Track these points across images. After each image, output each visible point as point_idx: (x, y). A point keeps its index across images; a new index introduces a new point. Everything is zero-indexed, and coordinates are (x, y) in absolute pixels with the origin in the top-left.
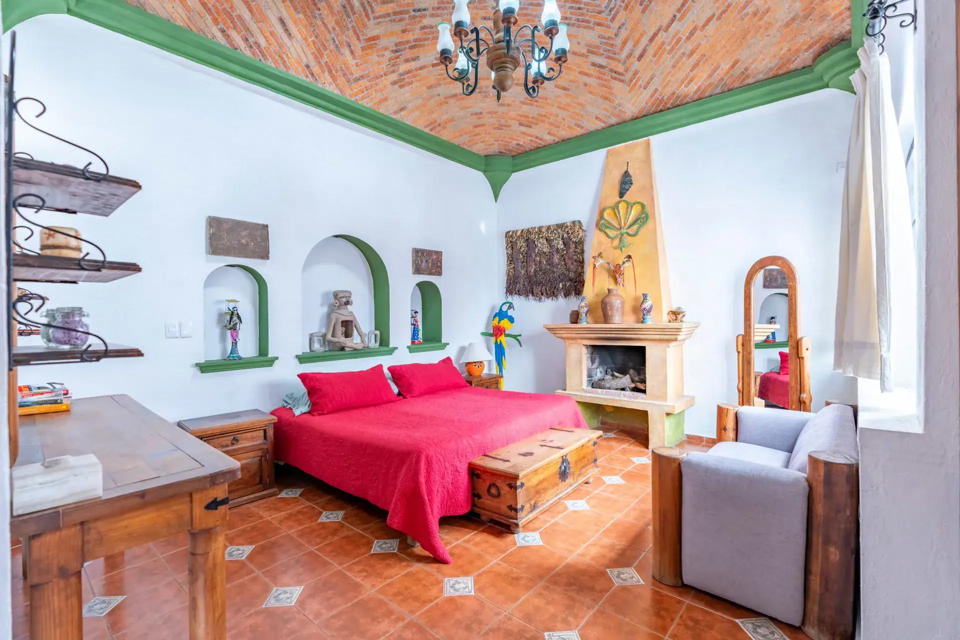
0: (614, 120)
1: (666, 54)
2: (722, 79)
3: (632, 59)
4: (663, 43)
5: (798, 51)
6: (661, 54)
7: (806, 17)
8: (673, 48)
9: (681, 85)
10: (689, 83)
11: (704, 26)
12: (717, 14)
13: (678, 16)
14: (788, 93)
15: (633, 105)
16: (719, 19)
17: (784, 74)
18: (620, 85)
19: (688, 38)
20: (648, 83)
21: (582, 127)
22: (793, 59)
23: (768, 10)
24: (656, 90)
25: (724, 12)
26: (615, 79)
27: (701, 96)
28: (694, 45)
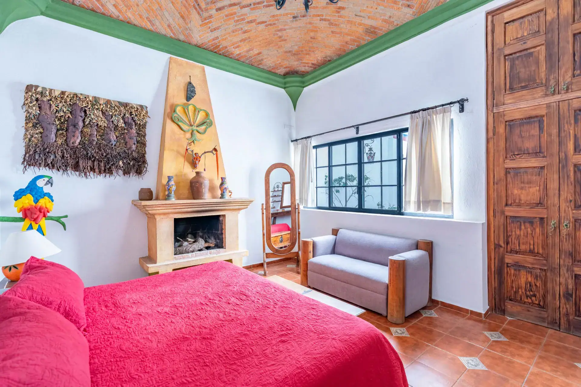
0: (182, 37)
1: (233, 21)
2: (251, 57)
3: (213, 5)
4: (235, 13)
5: (282, 66)
6: (230, 19)
7: (294, 54)
8: (238, 21)
9: (232, 46)
10: (236, 48)
11: (259, 23)
12: (268, 23)
13: (252, 6)
14: (273, 83)
15: (200, 36)
16: (266, 26)
17: (273, 72)
18: (197, 16)
19: (248, 22)
20: (215, 29)
21: (153, 25)
22: (279, 68)
23: (285, 40)
24: (217, 38)
25: (271, 25)
26: (196, 9)
27: (239, 59)
28: (249, 29)
